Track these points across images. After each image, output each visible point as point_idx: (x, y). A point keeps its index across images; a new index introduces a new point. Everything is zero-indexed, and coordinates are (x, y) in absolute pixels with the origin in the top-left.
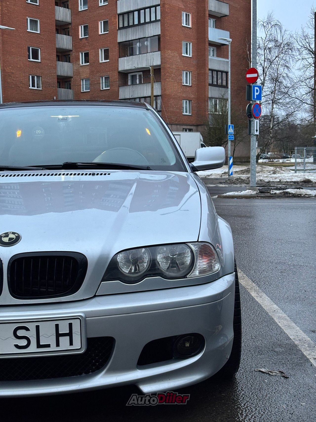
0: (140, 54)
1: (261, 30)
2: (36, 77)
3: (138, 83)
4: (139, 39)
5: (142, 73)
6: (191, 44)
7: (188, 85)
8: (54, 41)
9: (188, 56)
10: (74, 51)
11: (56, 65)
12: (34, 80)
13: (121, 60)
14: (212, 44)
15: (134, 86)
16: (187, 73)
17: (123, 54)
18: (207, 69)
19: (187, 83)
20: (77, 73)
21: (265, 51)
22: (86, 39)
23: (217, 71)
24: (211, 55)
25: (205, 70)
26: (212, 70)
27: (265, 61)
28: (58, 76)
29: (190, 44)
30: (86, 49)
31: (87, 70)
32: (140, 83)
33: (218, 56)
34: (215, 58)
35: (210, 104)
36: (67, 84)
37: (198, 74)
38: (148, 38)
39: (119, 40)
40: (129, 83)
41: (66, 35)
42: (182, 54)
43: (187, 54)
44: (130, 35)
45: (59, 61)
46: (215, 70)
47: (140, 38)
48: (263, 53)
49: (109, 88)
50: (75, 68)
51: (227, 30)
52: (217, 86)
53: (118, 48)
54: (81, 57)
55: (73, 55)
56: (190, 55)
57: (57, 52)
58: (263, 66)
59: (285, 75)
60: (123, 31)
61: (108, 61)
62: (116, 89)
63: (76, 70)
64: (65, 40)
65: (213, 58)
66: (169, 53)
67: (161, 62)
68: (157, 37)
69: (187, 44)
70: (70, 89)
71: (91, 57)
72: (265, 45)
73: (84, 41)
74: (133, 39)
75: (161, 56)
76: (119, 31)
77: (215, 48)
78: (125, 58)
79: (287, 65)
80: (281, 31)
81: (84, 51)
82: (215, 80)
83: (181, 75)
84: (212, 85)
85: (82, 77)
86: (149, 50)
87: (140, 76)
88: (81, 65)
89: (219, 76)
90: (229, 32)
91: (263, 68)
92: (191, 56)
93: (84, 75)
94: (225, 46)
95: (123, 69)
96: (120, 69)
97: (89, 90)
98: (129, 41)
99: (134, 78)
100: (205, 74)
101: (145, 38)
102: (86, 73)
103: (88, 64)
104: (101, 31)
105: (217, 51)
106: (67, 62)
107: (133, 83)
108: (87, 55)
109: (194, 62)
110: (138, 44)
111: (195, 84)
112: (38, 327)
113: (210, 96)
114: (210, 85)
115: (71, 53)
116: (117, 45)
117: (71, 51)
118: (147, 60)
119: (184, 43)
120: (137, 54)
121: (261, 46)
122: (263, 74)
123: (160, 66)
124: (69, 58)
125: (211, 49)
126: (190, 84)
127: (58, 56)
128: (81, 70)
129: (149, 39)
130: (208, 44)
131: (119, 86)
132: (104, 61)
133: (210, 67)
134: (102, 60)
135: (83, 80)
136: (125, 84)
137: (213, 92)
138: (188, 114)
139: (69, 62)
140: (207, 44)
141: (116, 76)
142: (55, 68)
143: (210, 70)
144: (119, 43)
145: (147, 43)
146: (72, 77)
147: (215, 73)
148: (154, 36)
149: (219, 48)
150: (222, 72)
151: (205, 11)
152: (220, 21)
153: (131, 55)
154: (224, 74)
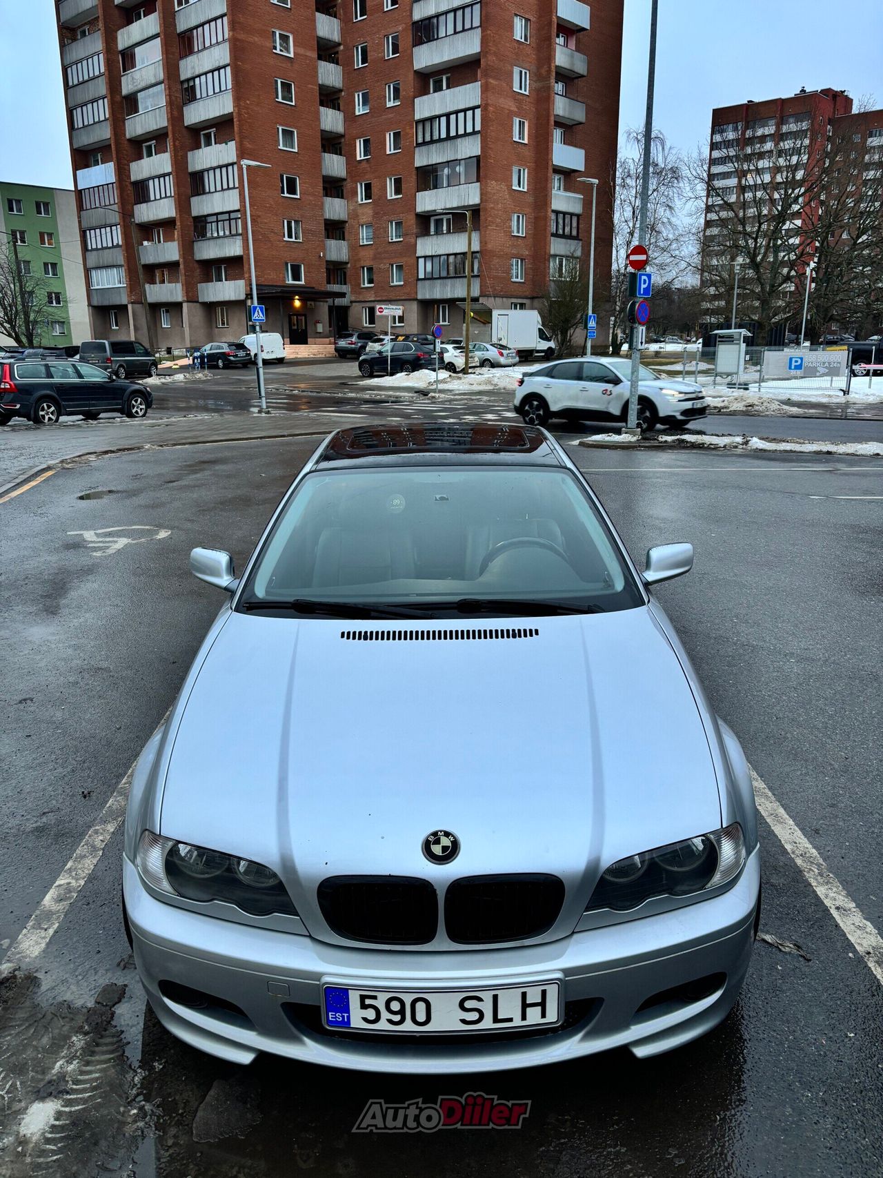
0: (448, 186)
1: (634, 147)
2: (293, 222)
3: (445, 232)
4: (448, 162)
5: (451, 215)
6: (527, 170)
7: (520, 235)
8: (318, 164)
9: (521, 189)
10: (349, 180)
11: (322, 204)
12: (291, 227)
13: (419, 195)
14: (558, 170)
15: (440, 237)
16: (518, 217)
17: (423, 186)
18: (550, 211)
19: (518, 232)
20: (354, 215)
21: (638, 181)
22: (367, 161)
23: (564, 214)
24: (556, 189)
25: (547, 211)
26: (557, 212)
27: (636, 197)
28: (325, 220)
29: (524, 170)
30: (367, 177)
31: (369, 211)
32: (449, 232)
33: (566, 189)
34: (562, 193)
35: (553, 265)
36: (338, 232)
37: (536, 218)
38: (461, 161)
39: (418, 164)
40: (432, 231)
41: (336, 154)
42: (512, 186)
43: (520, 187)
44: (434, 156)
45: (327, 196)
46: (561, 212)
47: (449, 160)
48: (634, 184)
49: (402, 239)
50: (351, 208)
51: (580, 147)
52: (563, 236)
53: (415, 177)
54: (361, 190)
55: (348, 186)
56: (524, 188)
57: (324, 182)
58: (633, 204)
59: (665, 220)
60: (424, 148)
61: (401, 196)
62: (413, 240)
63: (352, 210)
64: (335, 163)
65: (557, 192)
66: (493, 185)
67: (481, 199)
68: (475, 159)
69: (520, 170)
70: (344, 239)
71: (374, 190)
72: (638, 171)
73: (364, 165)
74: (438, 162)
75: (481, 189)
76: (417, 149)
77: (562, 177)
78: (426, 192)
79: (670, 204)
80: (663, 148)
81: (364, 181)
82: (561, 226)
83: (511, 220)
84: (556, 235)
85: (362, 221)
86: (462, 181)
87: (448, 221)
88: (361, 202)
89: (567, 220)
90: (583, 151)
92: (525, 190)
93: (364, 219)
94: (576, 174)
95: (423, 210)
96: (419, 209)
97: (372, 243)
98: (432, 165)
99: (439, 223)
100: (546, 218)
101: (457, 160)
102: (367, 215)
103: (371, 201)
104: (390, 149)
105: (565, 180)
106: (338, 197)
107: (438, 232)
108: (368, 187)
109: (530, 199)
110: (446, 171)
111: (530, 234)
113: (552, 252)
114: (553, 235)
115: (345, 183)
116: (414, 172)
117: (344, 180)
118: (458, 196)
119: (515, 169)
120: (445, 186)
121: (632, 172)
122: (633, 218)
123: (478, 205)
124: (342, 191)
125: (557, 177)
126: (523, 234)
127: (325, 188)
128: (360, 211)
129: (463, 162)
130: (551, 171)
131: (417, 237)
132: (394, 197)
133: (554, 207)
134: (391, 195)
135: (362, 226)
136: (425, 232)
137: (557, 247)
138: (519, 280)
139: (342, 198)
141: (411, 221)
142: (322, 207)
143: (553, 211)
144: (417, 168)
145: (460, 169)
146: (346, 222)
147: (561, 216)
148: (470, 157)
149: (568, 175)
150: (572, 215)
151: (548, 116)
152: (571, 132)
153: (435, 187)
154: (575, 219)
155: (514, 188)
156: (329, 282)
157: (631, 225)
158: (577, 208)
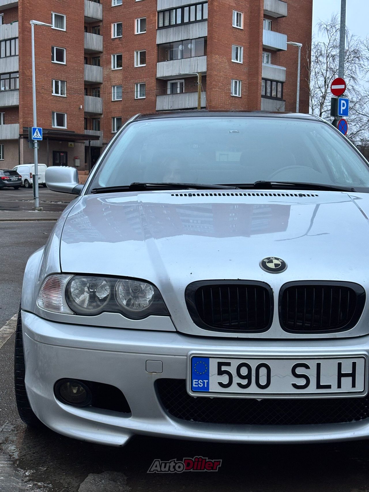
0: (182, 58)
1: (324, 35)
2: (60, 82)
3: (179, 92)
4: (182, 41)
5: (184, 80)
6: (242, 48)
7: (237, 95)
8: (82, 41)
9: (238, 62)
10: (104, 52)
11: (83, 69)
12: (58, 86)
13: (159, 64)
14: (267, 49)
15: (174, 96)
16: (236, 82)
17: (162, 58)
18: (260, 78)
19: (236, 93)
20: (108, 78)
21: (328, 59)
22: (119, 39)
23: (272, 81)
24: (265, 62)
25: (258, 79)
26: (266, 80)
27: (327, 70)
28: (85, 81)
29: (241, 48)
30: (118, 50)
31: (120, 76)
32: (182, 92)
33: (272, 63)
34: (270, 65)
36: (94, 91)
37: (249, 83)
38: (192, 40)
39: (158, 41)
40: (169, 92)
41: (96, 34)
42: (231, 59)
43: (237, 60)
44: (171, 36)
45: (87, 63)
46: (269, 80)
47: (183, 39)
48: (325, 61)
49: (144, 97)
50: (106, 73)
51: (284, 33)
52: (271, 97)
53: (156, 51)
54: (113, 61)
55: (103, 57)
56: (240, 61)
57: (85, 54)
58: (325, 77)
59: (350, 87)
60: (164, 31)
61: (145, 65)
62: (154, 98)
63: (107, 75)
64: (95, 40)
65: (267, 65)
66: (216, 58)
67: (207, 68)
68: (203, 39)
69: (237, 48)
70: (99, 97)
71: (124, 60)
72: (328, 52)
73: (117, 42)
74: (174, 41)
75: (207, 61)
76: (158, 32)
77: (270, 54)
78: (165, 63)
79: (353, 76)
80: (347, 36)
81: (117, 54)
82: (269, 90)
83: (230, 84)
84: (265, 97)
85: (113, 83)
86: (193, 55)
87: (181, 84)
88: (113, 69)
89: (274, 86)
90: (286, 36)
93: (116, 82)
94: (281, 52)
95: (162, 76)
96: (159, 75)
97: (121, 99)
98: (170, 43)
99: (174, 85)
100: (257, 83)
101: (189, 39)
102: (118, 78)
103: (121, 68)
104: (137, 31)
105: (272, 57)
106: (96, 65)
107: (173, 92)
108: (119, 58)
109: (245, 70)
110: (180, 47)
111: (245, 95)
112: (319, 365)
114: (263, 96)
115: (101, 55)
116: (156, 48)
117: (101, 52)
118: (190, 66)
119: (234, 47)
120: (179, 58)
121: (323, 53)
122: (325, 85)
123: (205, 73)
124: (99, 61)
125: (265, 54)
126: (239, 95)
127: (86, 58)
128: (112, 75)
130: (262, 49)
131: (157, 96)
132: (139, 66)
133: (264, 75)
134: (137, 64)
135: (114, 87)
136: (164, 92)
137: (266, 105)
139: (99, 65)
141: (152, 84)
142: (83, 72)
143: (263, 79)
144: (158, 45)
145: (191, 46)
146: (101, 83)
147: (269, 83)
148: (200, 38)
149: (274, 52)
150: (277, 82)
152: (276, 22)
153: (171, 59)
154: (280, 85)
155: (232, 61)
156: (86, 128)
157: (323, 90)
158: (282, 77)
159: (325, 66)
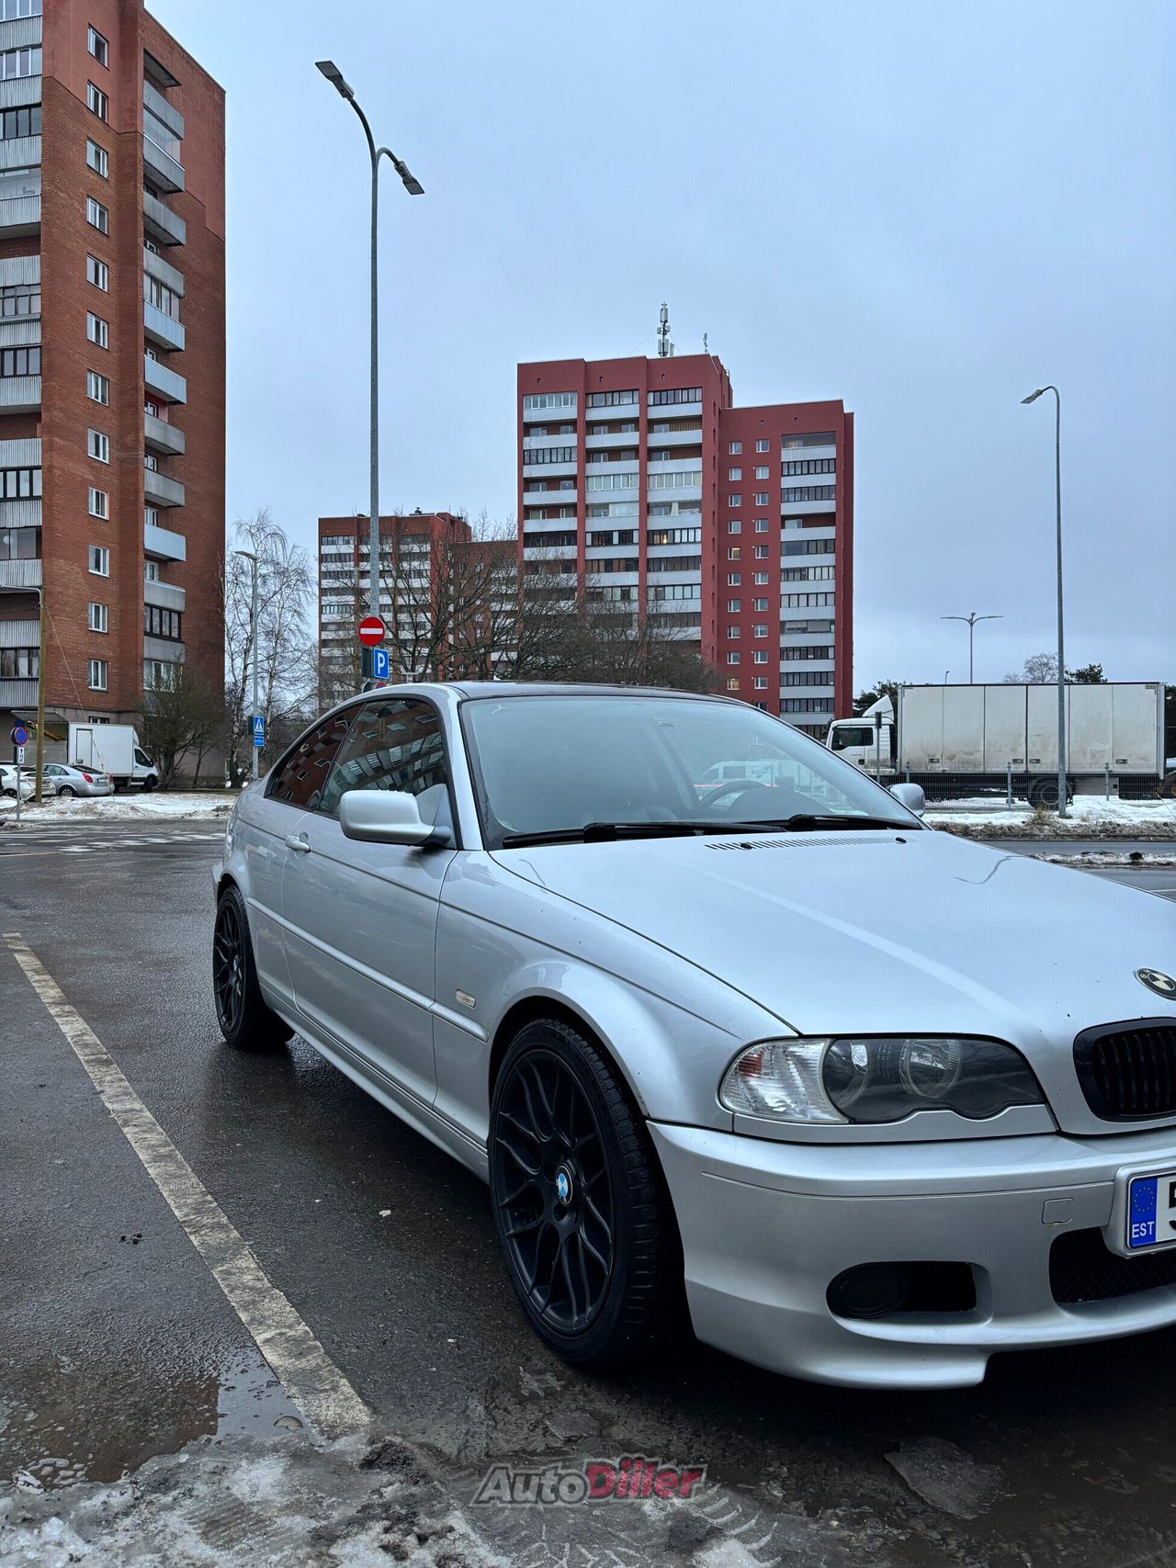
1: (247, 541)
6: (108, 552)
7: (101, 630)
9: (101, 573)
14: (151, 557)
16: (97, 608)
18: (142, 603)
19: (97, 627)
23: (161, 609)
24: (148, 578)
25: (137, 605)
26: (152, 607)
29: (104, 551)
33: (161, 579)
34: (156, 583)
35: (148, 673)
37: (122, 611)
38: (11, 530)
42: (88, 569)
43: (99, 571)
46: (157, 607)
48: (250, 584)
51: (180, 533)
52: (160, 636)
56: (105, 572)
58: (251, 607)
59: (293, 627)
65: (152, 582)
66: (60, 564)
67: (43, 581)
68: (34, 530)
69: (98, 551)
75: (43, 568)
77: (156, 565)
79: (299, 609)
80: (284, 546)
82: (156, 624)
83: (86, 610)
84: (151, 634)
86: (14, 555)
89: (166, 619)
90: (183, 538)
91: (251, 611)
92: (107, 575)
94: (175, 563)
100: (136, 612)
101: (4, 528)
105: (160, 570)
109: (115, 588)
111: (114, 630)
113: (146, 655)
114: (146, 634)
118: (8, 574)
119: (92, 549)
121: (246, 569)
122: (251, 621)
123: (38, 588)
125: (148, 565)
126: (104, 629)
129: (14, 532)
133: (148, 599)
137: (152, 648)
138: (99, 688)
140: (142, 556)
143: (146, 604)
145: (10, 540)
147: (156, 612)
148: (26, 527)
149: (164, 564)
150: (171, 611)
151: (136, 491)
152: (166, 514)
154: (175, 617)
155: (91, 571)
157: (248, 628)
158: (178, 604)
159: (250, 592)
